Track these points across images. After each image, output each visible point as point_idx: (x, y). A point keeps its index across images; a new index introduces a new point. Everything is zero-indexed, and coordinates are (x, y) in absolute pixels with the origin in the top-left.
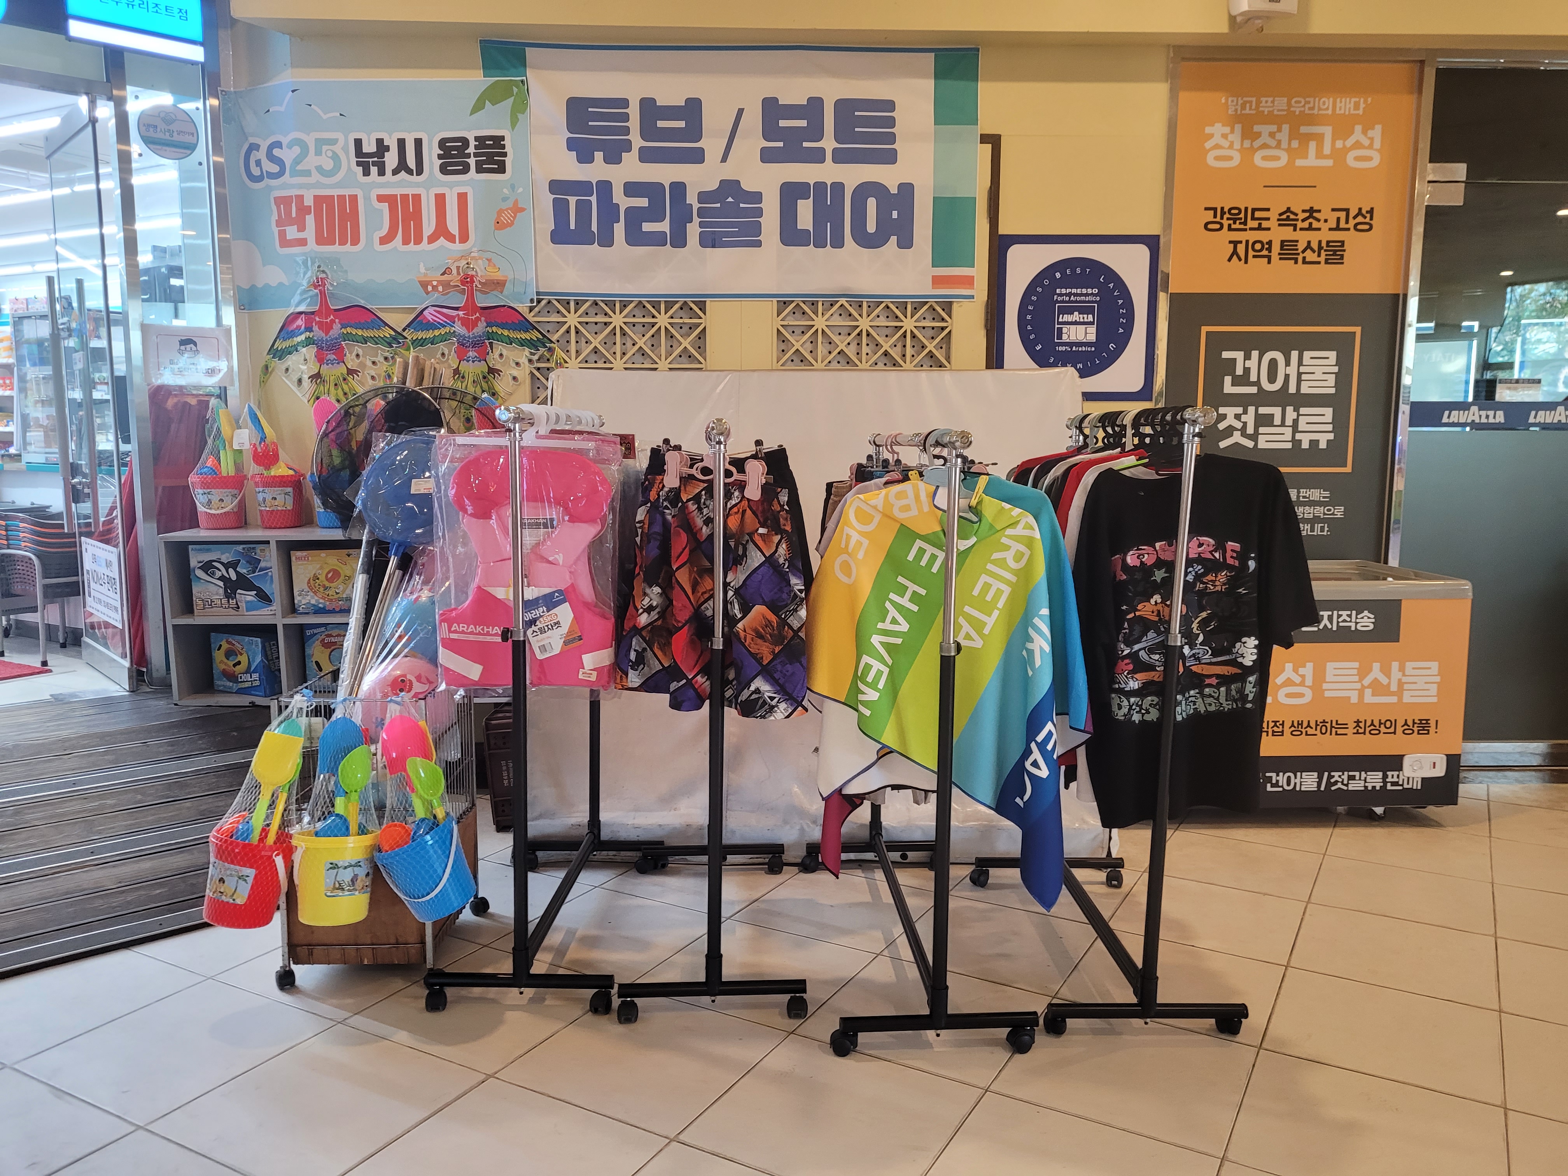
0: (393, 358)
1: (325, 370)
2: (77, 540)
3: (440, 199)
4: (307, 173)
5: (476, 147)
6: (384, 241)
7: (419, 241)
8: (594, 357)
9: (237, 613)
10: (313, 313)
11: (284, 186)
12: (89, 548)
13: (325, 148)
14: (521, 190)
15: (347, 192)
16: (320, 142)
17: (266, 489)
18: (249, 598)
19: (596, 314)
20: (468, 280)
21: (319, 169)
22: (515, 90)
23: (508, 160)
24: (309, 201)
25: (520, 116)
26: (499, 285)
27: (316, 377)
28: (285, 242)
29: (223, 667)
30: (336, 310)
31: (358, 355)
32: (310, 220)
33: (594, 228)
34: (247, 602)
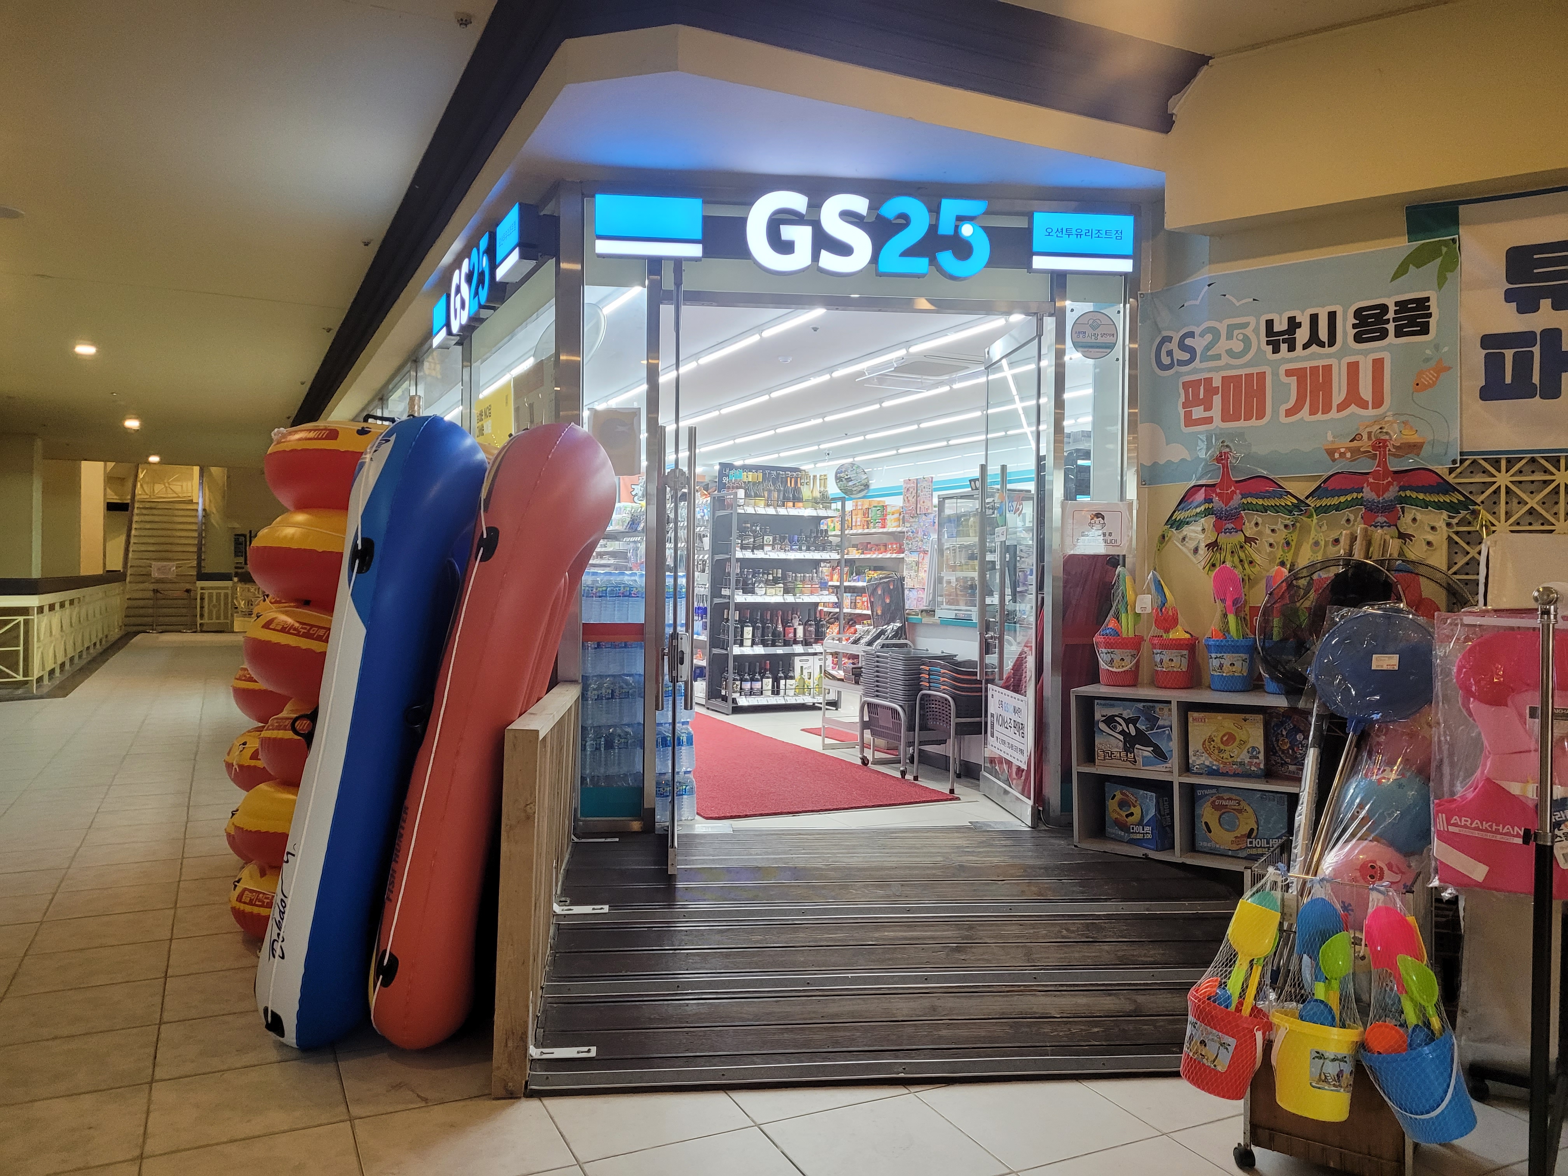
0: (1293, 525)
1: (1223, 539)
2: (983, 686)
3: (1353, 369)
4: (1218, 357)
5: (1396, 312)
6: (1289, 413)
7: (1327, 409)
8: (1529, 519)
9: (1133, 767)
10: (1214, 485)
11: (1195, 371)
12: (996, 694)
13: (1236, 332)
14: (1446, 349)
15: (1254, 370)
16: (1231, 328)
17: (1164, 652)
18: (1146, 754)
19: (1533, 472)
20: (1380, 445)
21: (1230, 352)
22: (1444, 249)
23: (1433, 322)
24: (1217, 383)
25: (1449, 275)
26: (1415, 448)
27: (1213, 546)
28: (1190, 421)
29: (1115, 816)
30: (1237, 482)
31: (1257, 524)
32: (1217, 400)
33: (1536, 379)
34: (1144, 757)
